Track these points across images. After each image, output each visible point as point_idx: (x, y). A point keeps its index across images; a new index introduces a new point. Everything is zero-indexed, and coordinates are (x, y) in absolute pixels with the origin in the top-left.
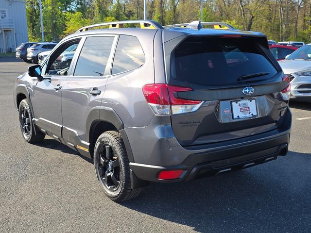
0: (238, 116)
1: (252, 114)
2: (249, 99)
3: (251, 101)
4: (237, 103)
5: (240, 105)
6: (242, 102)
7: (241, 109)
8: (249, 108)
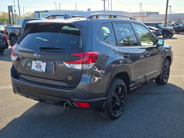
0: (34, 69)
1: (42, 71)
2: (42, 61)
3: (43, 63)
4: (35, 61)
5: (36, 63)
6: (37, 62)
7: (36, 65)
8: (41, 66)
